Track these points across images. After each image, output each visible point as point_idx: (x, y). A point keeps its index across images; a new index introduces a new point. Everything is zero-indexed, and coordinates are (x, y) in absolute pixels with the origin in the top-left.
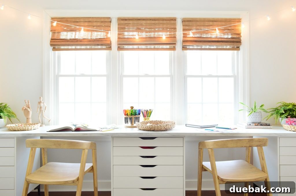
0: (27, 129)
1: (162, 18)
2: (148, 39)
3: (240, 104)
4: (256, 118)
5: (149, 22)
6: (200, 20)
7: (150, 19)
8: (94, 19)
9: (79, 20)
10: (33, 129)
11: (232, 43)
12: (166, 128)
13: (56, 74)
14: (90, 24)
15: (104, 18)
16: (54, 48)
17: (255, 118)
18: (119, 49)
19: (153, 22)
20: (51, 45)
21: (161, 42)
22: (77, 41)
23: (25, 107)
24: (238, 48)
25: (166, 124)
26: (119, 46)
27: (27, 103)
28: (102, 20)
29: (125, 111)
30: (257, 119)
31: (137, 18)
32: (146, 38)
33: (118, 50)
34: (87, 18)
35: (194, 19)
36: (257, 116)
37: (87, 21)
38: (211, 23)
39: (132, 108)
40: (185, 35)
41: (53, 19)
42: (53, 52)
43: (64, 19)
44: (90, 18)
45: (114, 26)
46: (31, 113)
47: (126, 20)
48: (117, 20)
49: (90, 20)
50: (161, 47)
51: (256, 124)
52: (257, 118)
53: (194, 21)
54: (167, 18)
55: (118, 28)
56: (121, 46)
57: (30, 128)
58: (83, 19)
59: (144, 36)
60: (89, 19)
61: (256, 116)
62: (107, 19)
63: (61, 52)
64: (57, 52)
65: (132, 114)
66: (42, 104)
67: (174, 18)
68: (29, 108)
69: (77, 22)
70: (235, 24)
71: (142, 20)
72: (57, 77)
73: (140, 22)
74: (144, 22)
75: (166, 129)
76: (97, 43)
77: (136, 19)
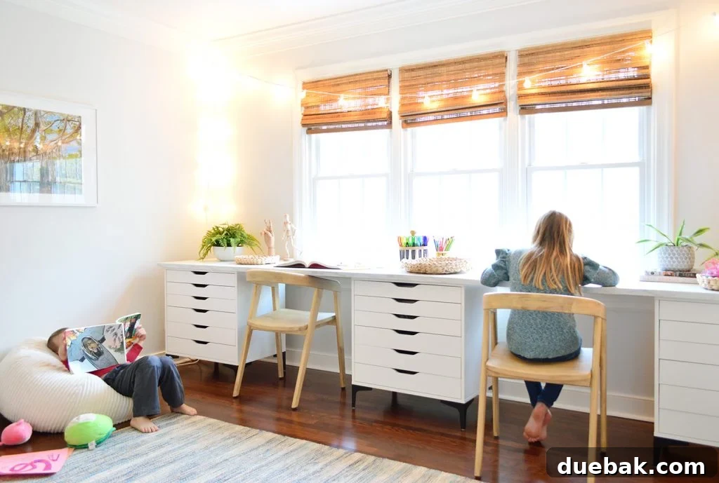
0: (255, 262)
1: (476, 57)
3: (646, 227)
4: (672, 258)
5: (452, 68)
6: (554, 48)
7: (456, 62)
8: (363, 76)
9: (340, 81)
10: (264, 263)
11: (627, 92)
12: (446, 269)
13: (313, 177)
14: (357, 86)
15: (377, 72)
16: (309, 129)
17: (669, 259)
18: (406, 124)
19: (461, 67)
20: (304, 125)
21: (473, 104)
22: (339, 116)
23: (265, 230)
24: (647, 101)
25: (447, 262)
26: (404, 119)
27: (268, 225)
28: (375, 76)
29: (400, 239)
30: (674, 262)
31: (431, 63)
33: (403, 127)
34: (352, 76)
35: (542, 48)
36: (674, 254)
37: (352, 80)
38: (577, 52)
39: (413, 233)
40: (520, 86)
41: (306, 85)
42: (307, 135)
43: (319, 83)
44: (357, 75)
45: (396, 84)
46: (273, 239)
47: (413, 70)
48: (400, 73)
49: (357, 78)
51: (669, 273)
52: (674, 259)
53: (540, 52)
54: (486, 54)
55: (401, 87)
56: (409, 119)
57: (259, 261)
58: (345, 78)
59: (446, 97)
60: (355, 77)
61: (671, 255)
62: (381, 73)
64: (314, 136)
65: (407, 243)
66: (289, 227)
67: (501, 53)
68: (270, 231)
69: (338, 85)
70: (631, 44)
72: (314, 181)
73: (436, 70)
74: (444, 69)
75: (446, 271)
76: (368, 117)
77: (430, 67)
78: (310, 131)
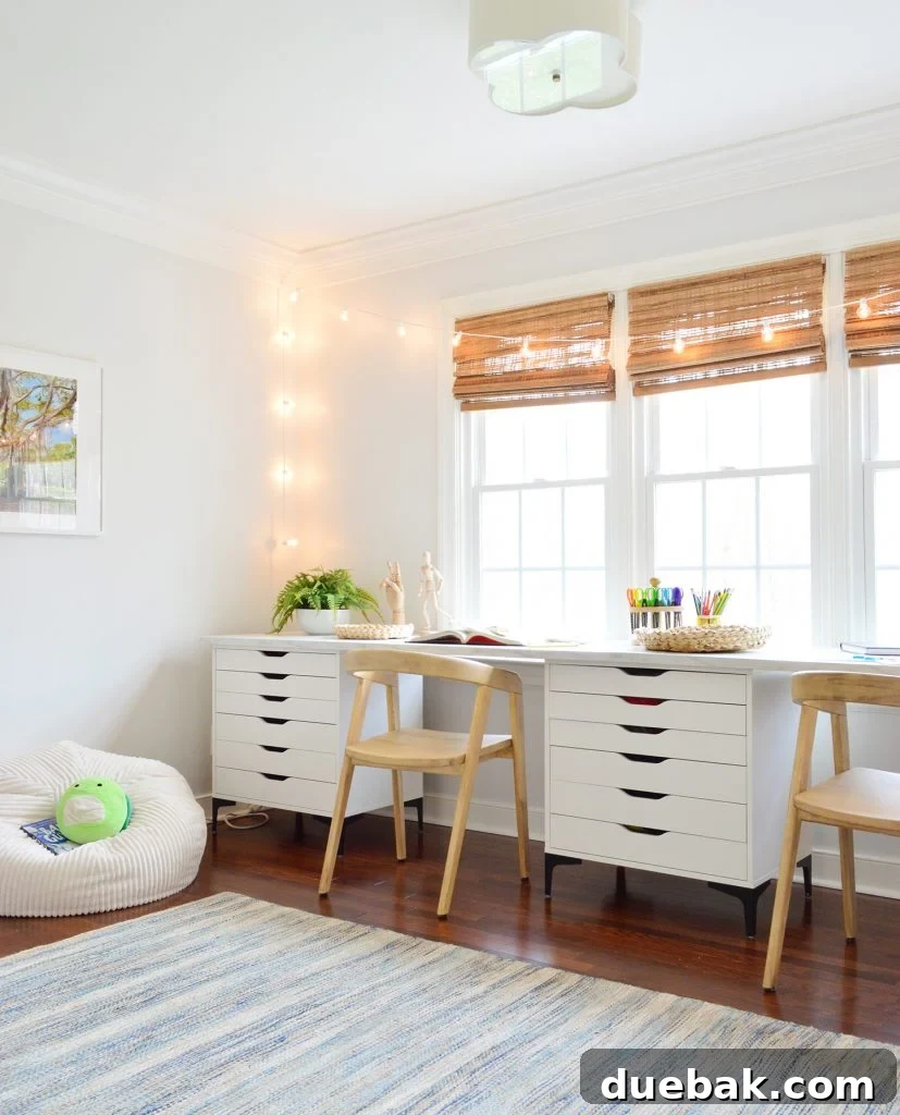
0: (370, 635)
1: (769, 266)
2: (721, 347)
5: (723, 287)
7: (732, 277)
8: (563, 305)
9: (522, 315)
10: (386, 636)
13: (473, 484)
14: (552, 323)
15: (589, 297)
16: (467, 403)
18: (640, 389)
19: (740, 284)
20: (458, 395)
21: (763, 349)
22: (520, 379)
23: (387, 580)
26: (637, 379)
27: (393, 571)
28: (586, 304)
29: (631, 594)
31: (686, 280)
32: (716, 343)
33: (634, 396)
34: (544, 305)
37: (544, 314)
39: (655, 582)
40: (851, 315)
41: (461, 324)
42: (462, 414)
43: (485, 319)
44: (551, 304)
45: (621, 317)
46: (402, 596)
47: (652, 293)
48: (629, 299)
49: (553, 309)
50: (769, 365)
54: (788, 261)
55: (631, 323)
56: (646, 380)
57: (378, 634)
58: (532, 311)
59: (711, 339)
60: (548, 308)
62: (596, 299)
63: (488, 412)
64: (474, 414)
65: (645, 601)
66: (430, 574)
67: (815, 258)
68: (397, 582)
69: (519, 322)
71: (701, 283)
72: (475, 493)
74: (710, 289)
76: (572, 381)
77: (683, 286)
78: (466, 406)
